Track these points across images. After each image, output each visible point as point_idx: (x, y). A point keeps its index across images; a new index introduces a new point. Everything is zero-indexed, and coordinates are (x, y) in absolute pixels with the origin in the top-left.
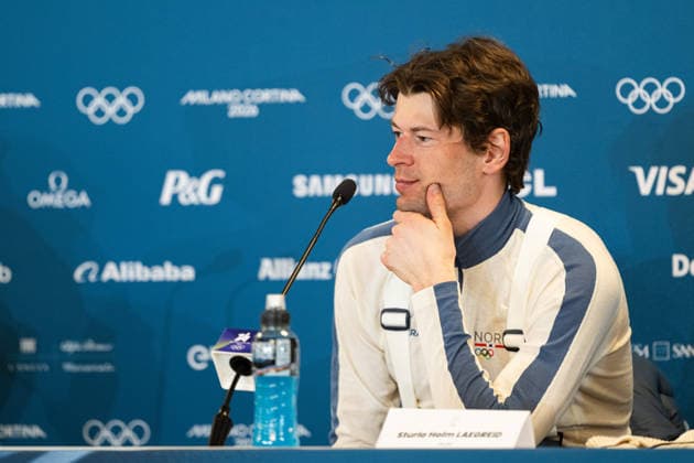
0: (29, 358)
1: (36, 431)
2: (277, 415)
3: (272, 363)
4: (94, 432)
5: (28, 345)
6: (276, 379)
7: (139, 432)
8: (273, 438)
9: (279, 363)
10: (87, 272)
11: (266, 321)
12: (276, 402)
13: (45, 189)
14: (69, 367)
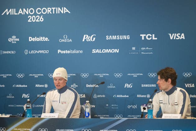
0: (107, 106)
1: (108, 116)
2: (151, 114)
3: (150, 108)
4: (115, 116)
5: (107, 105)
6: (150, 110)
7: (121, 116)
8: (150, 117)
9: (151, 108)
10: (115, 96)
11: (149, 103)
12: (151, 113)
13: (110, 86)
14: (112, 108)
